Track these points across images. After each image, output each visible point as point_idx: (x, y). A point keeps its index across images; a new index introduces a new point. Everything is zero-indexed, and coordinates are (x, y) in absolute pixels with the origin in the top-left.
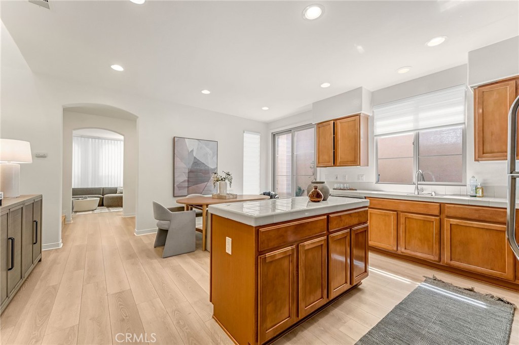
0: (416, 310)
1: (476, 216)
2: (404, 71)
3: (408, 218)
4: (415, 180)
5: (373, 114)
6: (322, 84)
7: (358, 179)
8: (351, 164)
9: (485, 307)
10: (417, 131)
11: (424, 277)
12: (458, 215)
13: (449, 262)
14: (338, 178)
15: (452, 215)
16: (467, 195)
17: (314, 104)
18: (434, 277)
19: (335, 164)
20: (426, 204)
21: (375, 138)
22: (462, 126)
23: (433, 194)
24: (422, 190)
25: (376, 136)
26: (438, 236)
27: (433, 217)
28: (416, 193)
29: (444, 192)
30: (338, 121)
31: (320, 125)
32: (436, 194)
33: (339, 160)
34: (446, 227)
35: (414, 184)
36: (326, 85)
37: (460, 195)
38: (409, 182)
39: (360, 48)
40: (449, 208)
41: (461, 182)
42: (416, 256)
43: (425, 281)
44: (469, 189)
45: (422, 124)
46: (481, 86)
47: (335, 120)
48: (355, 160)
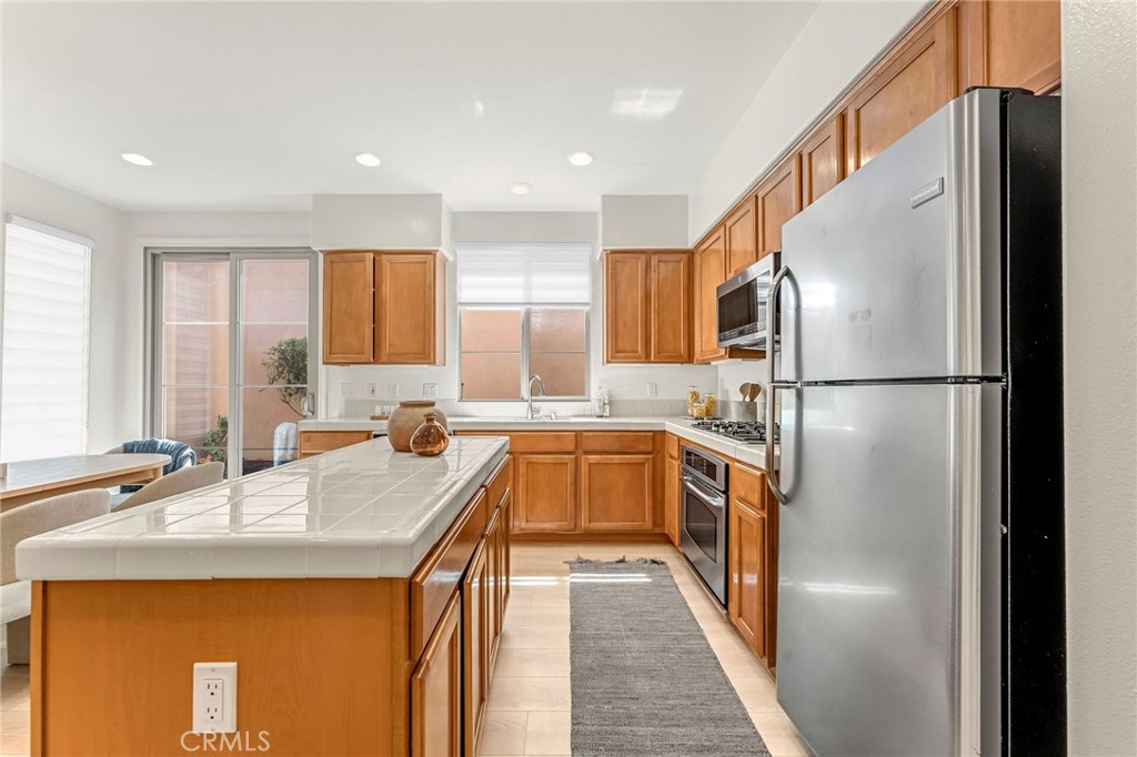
0: (598, 629)
1: (617, 447)
2: (519, 190)
3: (531, 463)
4: (525, 393)
5: (456, 259)
6: (360, 153)
7: (425, 393)
8: (416, 358)
9: (649, 580)
10: (529, 306)
11: (565, 562)
12: (599, 448)
13: (587, 525)
14: (377, 389)
15: (591, 448)
16: (591, 416)
17: (316, 197)
18: (579, 558)
19: (376, 358)
20: (557, 434)
21: (459, 308)
22: (586, 308)
23: (553, 416)
24: (538, 411)
25: (460, 304)
26: (573, 486)
27: (567, 456)
28: (530, 417)
29: (562, 412)
30: (383, 256)
31: (333, 256)
32: (556, 417)
33: (386, 349)
34: (584, 468)
35: (523, 400)
36: (368, 160)
37: (584, 416)
38: (515, 396)
39: (479, 106)
40: (587, 437)
41: (584, 394)
42: (544, 529)
43: (572, 570)
44: (593, 406)
45: (537, 296)
46: (613, 252)
47: (377, 253)
48: (423, 352)
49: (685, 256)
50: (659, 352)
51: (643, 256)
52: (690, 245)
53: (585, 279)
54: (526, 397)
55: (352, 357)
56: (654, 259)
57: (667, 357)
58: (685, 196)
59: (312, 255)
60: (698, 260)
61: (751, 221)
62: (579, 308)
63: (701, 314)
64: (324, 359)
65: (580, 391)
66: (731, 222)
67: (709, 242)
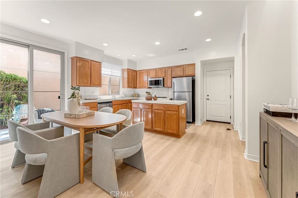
7: (92, 93)
17: (76, 42)
28: (113, 98)
33: (92, 84)
45: (113, 74)
46: (128, 69)
47: (91, 60)
49: (136, 72)
50: (133, 87)
51: (131, 71)
52: (137, 70)
53: (120, 72)
54: (110, 94)
55: (85, 85)
56: (133, 71)
58: (136, 62)
59: (62, 54)
60: (138, 73)
61: (155, 72)
62: (118, 77)
63: (140, 81)
64: (77, 85)
65: (118, 93)
66: (149, 70)
67: (143, 71)
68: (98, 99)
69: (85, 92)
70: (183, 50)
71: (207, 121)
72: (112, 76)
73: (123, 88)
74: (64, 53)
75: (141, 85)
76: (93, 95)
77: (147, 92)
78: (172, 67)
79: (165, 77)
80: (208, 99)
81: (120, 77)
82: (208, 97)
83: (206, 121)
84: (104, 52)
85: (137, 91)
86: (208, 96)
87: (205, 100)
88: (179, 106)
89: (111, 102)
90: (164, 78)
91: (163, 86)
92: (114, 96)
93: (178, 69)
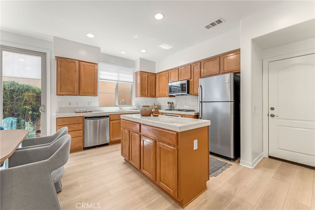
2: (123, 53)
7: (88, 104)
8: (92, 94)
14: (71, 104)
23: (126, 110)
24: (122, 109)
25: (100, 79)
28: (120, 110)
30: (81, 62)
33: (82, 91)
45: (121, 79)
46: (141, 71)
47: (79, 61)
48: (94, 93)
49: (155, 75)
50: (150, 95)
51: (147, 74)
52: (156, 73)
53: (132, 76)
54: (117, 105)
55: (70, 93)
56: (149, 74)
57: (152, 96)
58: (155, 62)
59: (43, 55)
60: (157, 76)
61: (177, 72)
62: (130, 83)
63: (159, 87)
64: (58, 94)
65: (130, 104)
66: (170, 71)
67: (162, 73)
68: (93, 112)
69: (78, 103)
70: (213, 24)
71: (270, 157)
72: (119, 82)
73: (136, 97)
74: (46, 53)
75: (161, 92)
76: (89, 106)
77: (169, 103)
78: (200, 62)
79: (191, 78)
80: (273, 116)
81: (132, 83)
82: (271, 112)
83: (267, 157)
84: (101, 50)
85: (158, 101)
86: (272, 109)
87: (266, 116)
88: (177, 133)
89: (108, 116)
90: (190, 80)
91: (188, 93)
92: (122, 107)
93: (211, 63)
